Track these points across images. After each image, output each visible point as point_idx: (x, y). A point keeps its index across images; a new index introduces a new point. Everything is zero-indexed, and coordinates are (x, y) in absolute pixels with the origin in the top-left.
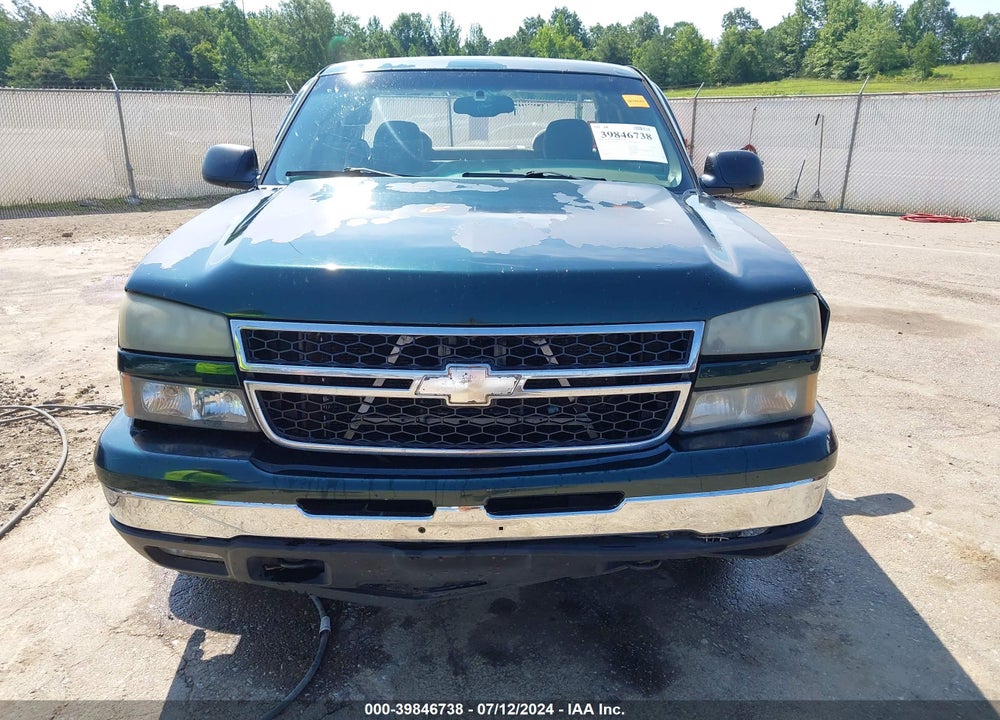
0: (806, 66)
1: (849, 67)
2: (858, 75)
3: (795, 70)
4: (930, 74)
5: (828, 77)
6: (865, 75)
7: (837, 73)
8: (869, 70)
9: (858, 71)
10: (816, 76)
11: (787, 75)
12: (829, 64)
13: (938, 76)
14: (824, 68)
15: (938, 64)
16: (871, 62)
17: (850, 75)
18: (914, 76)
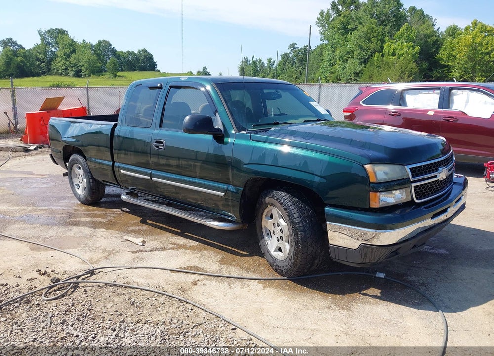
0: (54, 69)
1: (76, 71)
2: (82, 75)
3: (48, 71)
4: (116, 75)
5: (67, 74)
6: (86, 75)
7: (71, 73)
8: (87, 73)
9: (81, 73)
10: (61, 74)
11: (44, 73)
12: (66, 69)
13: (119, 76)
14: (64, 71)
15: (118, 71)
16: (87, 69)
17: (78, 74)
18: (109, 76)
